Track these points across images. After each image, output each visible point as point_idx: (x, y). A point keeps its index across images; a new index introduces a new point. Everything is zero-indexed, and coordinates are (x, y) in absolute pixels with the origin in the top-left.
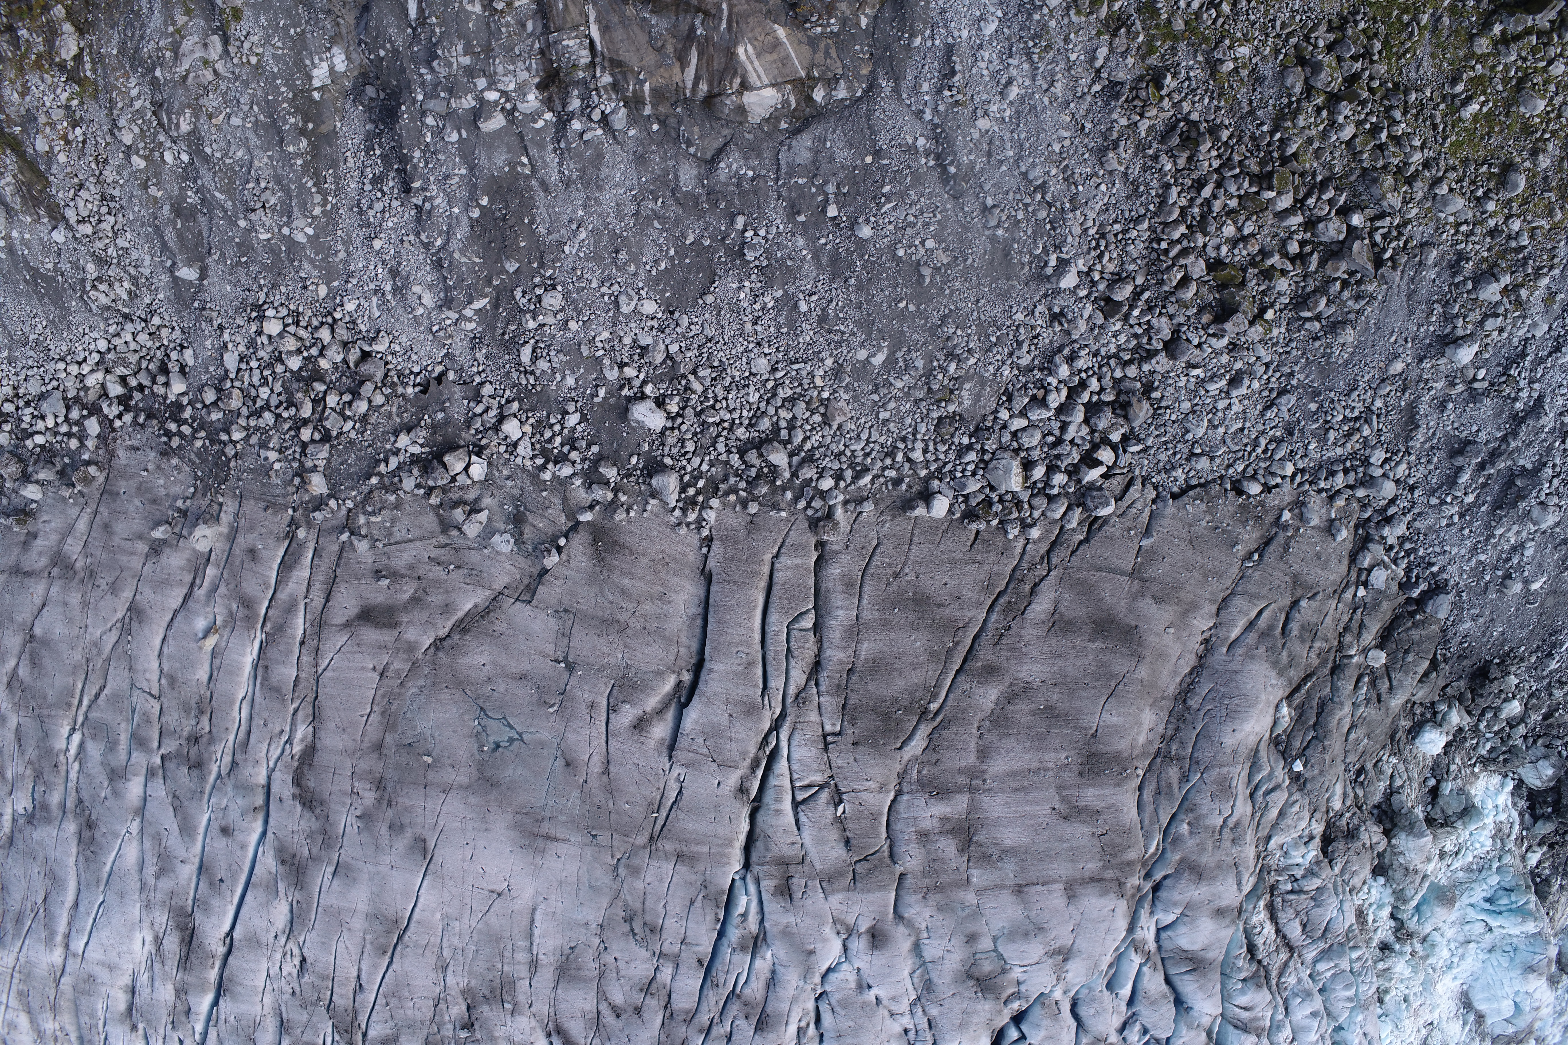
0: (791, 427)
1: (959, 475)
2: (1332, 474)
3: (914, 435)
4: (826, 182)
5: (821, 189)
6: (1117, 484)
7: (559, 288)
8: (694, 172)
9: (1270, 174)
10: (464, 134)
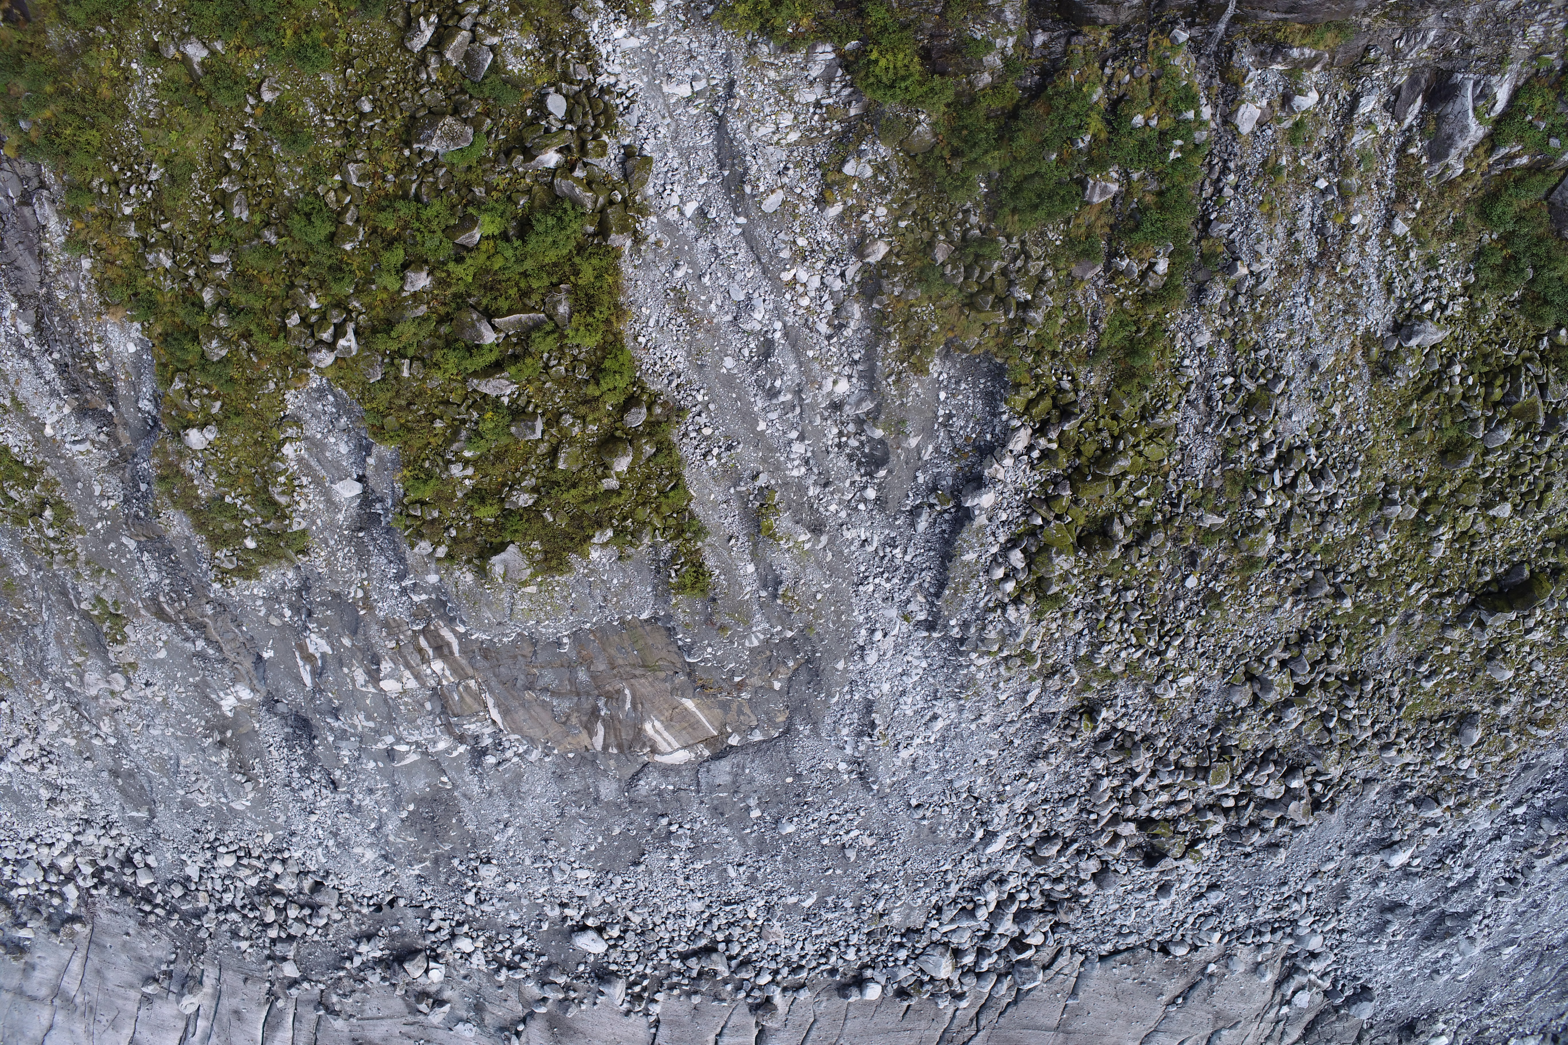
0: (728, 941)
1: (891, 964)
2: (1260, 933)
3: (846, 941)
4: (746, 797)
5: (743, 800)
6: (1045, 956)
7: (494, 861)
8: (615, 786)
9: (1207, 770)
10: (381, 765)
